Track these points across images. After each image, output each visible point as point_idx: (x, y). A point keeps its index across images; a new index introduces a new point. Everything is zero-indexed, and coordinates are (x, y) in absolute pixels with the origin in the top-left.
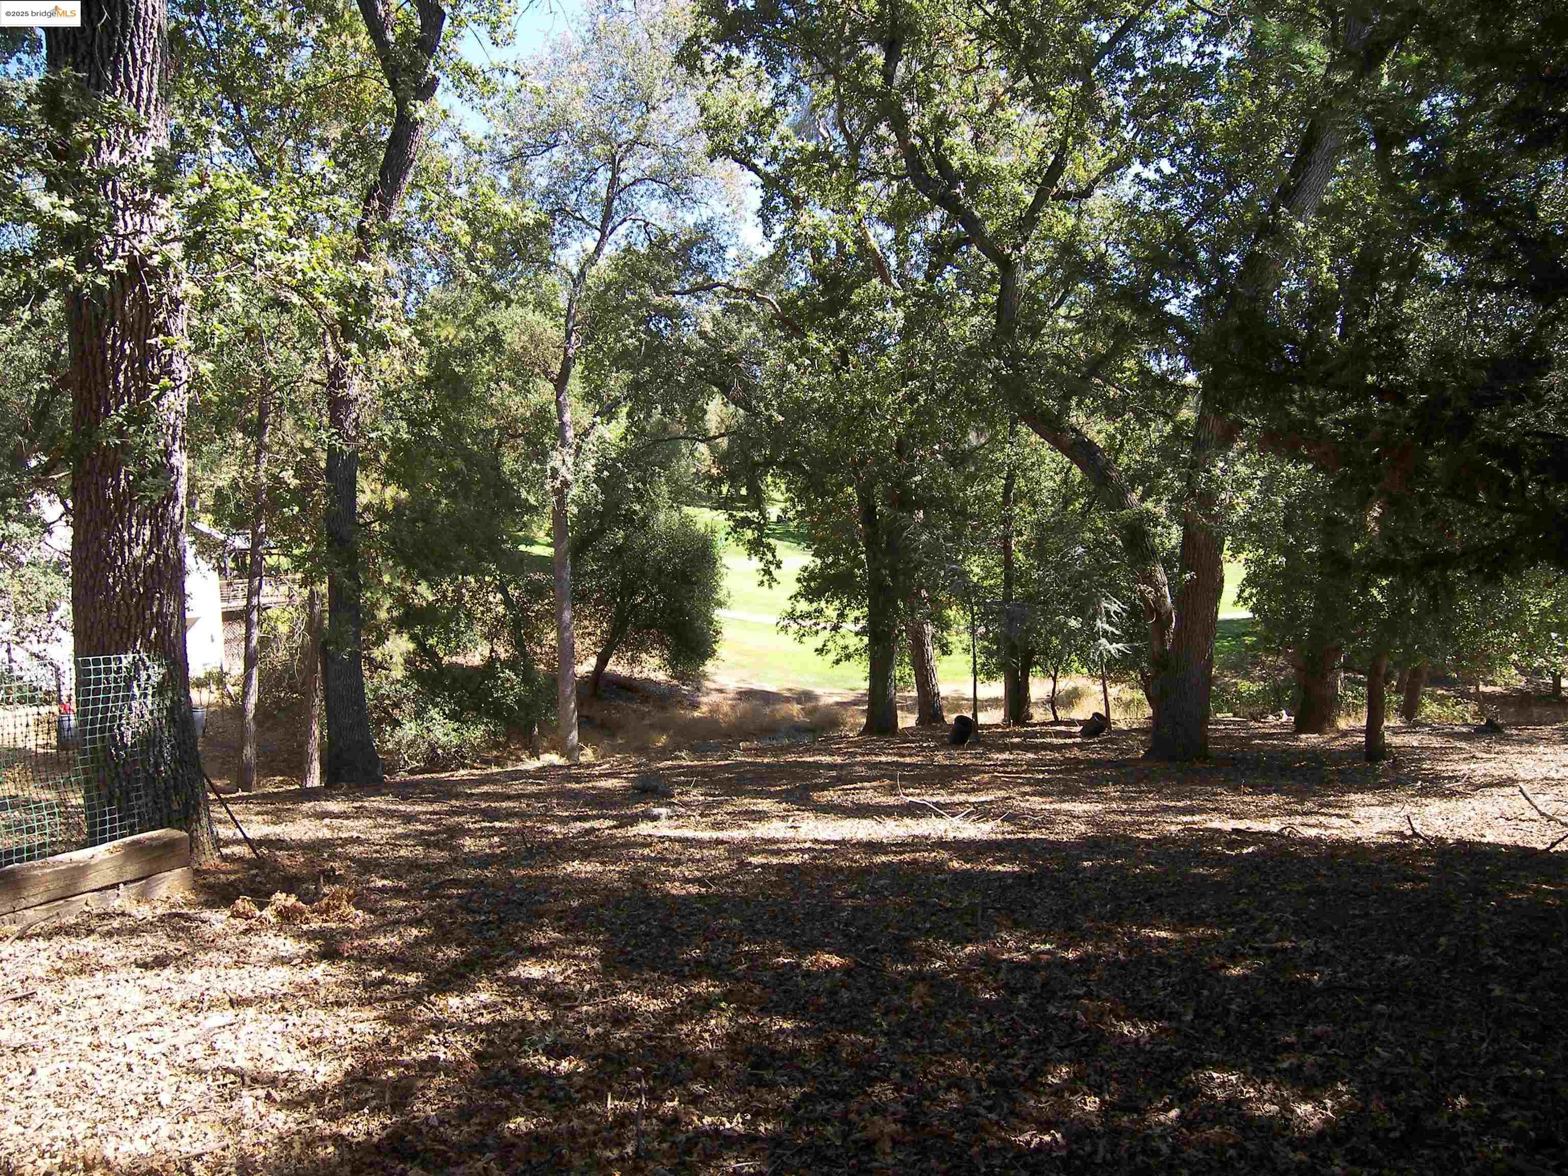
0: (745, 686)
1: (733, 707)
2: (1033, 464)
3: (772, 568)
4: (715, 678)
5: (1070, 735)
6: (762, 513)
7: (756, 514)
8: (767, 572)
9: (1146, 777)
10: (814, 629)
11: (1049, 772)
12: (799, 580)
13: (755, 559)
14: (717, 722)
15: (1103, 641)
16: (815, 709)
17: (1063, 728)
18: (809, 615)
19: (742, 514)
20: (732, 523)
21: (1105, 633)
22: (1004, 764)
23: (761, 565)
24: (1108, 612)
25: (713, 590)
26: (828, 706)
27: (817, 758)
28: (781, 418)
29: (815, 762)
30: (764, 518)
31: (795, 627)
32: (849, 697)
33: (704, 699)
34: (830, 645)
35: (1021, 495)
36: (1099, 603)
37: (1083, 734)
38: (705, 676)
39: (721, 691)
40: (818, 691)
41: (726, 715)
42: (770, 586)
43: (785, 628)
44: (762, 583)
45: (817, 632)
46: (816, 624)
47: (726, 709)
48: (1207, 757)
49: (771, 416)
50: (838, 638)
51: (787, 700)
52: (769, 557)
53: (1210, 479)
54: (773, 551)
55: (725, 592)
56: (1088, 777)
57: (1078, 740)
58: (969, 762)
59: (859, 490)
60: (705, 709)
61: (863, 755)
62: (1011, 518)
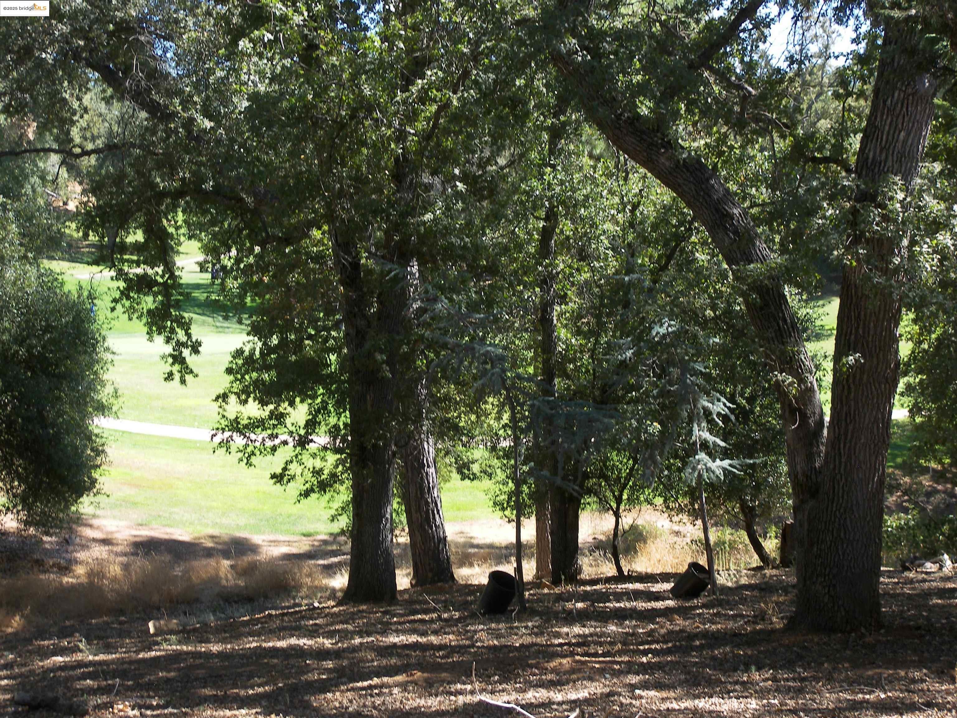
0: (145, 533)
1: (126, 567)
2: (587, 197)
3: (186, 352)
4: (95, 522)
5: (657, 596)
6: (170, 268)
7: (160, 270)
8: (178, 359)
9: (800, 657)
10: (269, 444)
11: (655, 653)
12: (229, 371)
13: (159, 340)
14: (100, 589)
15: (702, 456)
16: (253, 568)
17: (638, 586)
18: (259, 424)
19: (139, 271)
20: (122, 284)
21: (705, 446)
22: (583, 642)
23: (168, 349)
24: (707, 413)
25: (91, 387)
26: (272, 561)
27: (293, 641)
28: (208, 124)
29: (292, 648)
30: (172, 276)
31: (239, 441)
32: (303, 546)
33: (81, 555)
34: (294, 468)
35: (565, 244)
36: (695, 401)
37: (675, 593)
38: (79, 520)
39: (105, 542)
40: (257, 539)
41: (114, 579)
42: (183, 381)
43: (225, 444)
44: (169, 377)
45: (274, 449)
46: (273, 437)
47: (115, 570)
48: (880, 625)
49: (192, 120)
50: (305, 457)
51: (209, 553)
52: (181, 335)
53: (885, 218)
54: (186, 326)
55: (109, 389)
56: (714, 658)
57: (670, 603)
58: (528, 640)
59: (334, 234)
60: (80, 570)
61: (361, 634)
62: (553, 277)
